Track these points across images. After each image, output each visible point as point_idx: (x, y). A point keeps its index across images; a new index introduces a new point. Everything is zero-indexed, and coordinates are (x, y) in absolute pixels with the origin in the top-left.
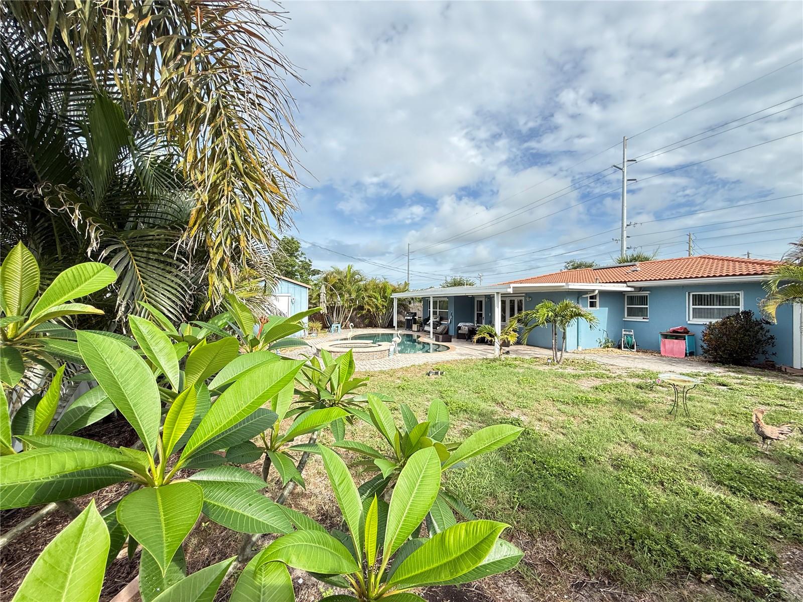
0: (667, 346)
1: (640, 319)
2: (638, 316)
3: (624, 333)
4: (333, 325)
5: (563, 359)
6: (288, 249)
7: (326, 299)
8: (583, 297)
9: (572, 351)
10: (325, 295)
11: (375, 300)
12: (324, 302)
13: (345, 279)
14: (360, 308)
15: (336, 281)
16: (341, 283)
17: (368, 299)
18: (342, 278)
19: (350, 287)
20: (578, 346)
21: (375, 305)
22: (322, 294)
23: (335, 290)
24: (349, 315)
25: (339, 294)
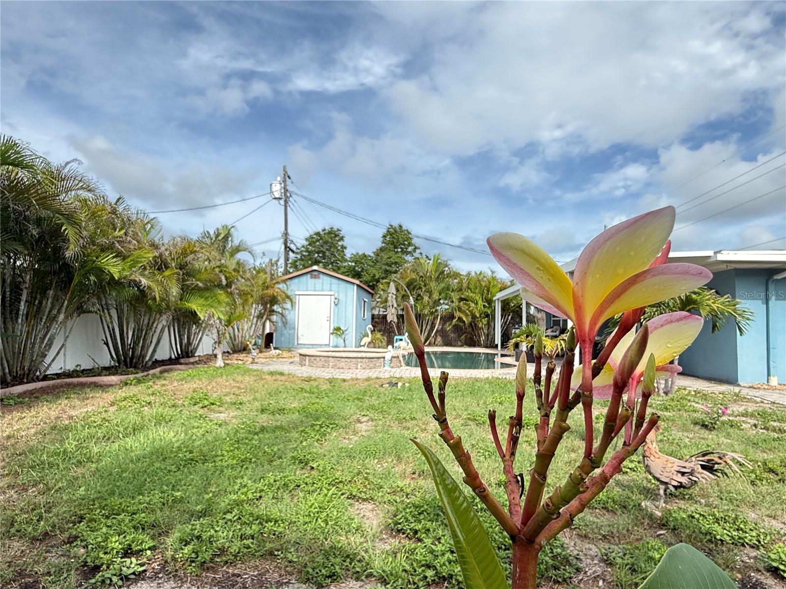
4: (396, 337)
5: (677, 388)
6: (394, 242)
7: (397, 301)
8: (777, 280)
9: (751, 385)
10: (394, 297)
11: (473, 305)
12: (393, 306)
13: (428, 274)
14: (452, 317)
15: (414, 277)
16: (422, 280)
17: (462, 303)
18: (424, 274)
19: (433, 285)
20: (769, 375)
21: (469, 311)
22: (390, 295)
23: (408, 289)
24: (434, 327)
25: (412, 295)
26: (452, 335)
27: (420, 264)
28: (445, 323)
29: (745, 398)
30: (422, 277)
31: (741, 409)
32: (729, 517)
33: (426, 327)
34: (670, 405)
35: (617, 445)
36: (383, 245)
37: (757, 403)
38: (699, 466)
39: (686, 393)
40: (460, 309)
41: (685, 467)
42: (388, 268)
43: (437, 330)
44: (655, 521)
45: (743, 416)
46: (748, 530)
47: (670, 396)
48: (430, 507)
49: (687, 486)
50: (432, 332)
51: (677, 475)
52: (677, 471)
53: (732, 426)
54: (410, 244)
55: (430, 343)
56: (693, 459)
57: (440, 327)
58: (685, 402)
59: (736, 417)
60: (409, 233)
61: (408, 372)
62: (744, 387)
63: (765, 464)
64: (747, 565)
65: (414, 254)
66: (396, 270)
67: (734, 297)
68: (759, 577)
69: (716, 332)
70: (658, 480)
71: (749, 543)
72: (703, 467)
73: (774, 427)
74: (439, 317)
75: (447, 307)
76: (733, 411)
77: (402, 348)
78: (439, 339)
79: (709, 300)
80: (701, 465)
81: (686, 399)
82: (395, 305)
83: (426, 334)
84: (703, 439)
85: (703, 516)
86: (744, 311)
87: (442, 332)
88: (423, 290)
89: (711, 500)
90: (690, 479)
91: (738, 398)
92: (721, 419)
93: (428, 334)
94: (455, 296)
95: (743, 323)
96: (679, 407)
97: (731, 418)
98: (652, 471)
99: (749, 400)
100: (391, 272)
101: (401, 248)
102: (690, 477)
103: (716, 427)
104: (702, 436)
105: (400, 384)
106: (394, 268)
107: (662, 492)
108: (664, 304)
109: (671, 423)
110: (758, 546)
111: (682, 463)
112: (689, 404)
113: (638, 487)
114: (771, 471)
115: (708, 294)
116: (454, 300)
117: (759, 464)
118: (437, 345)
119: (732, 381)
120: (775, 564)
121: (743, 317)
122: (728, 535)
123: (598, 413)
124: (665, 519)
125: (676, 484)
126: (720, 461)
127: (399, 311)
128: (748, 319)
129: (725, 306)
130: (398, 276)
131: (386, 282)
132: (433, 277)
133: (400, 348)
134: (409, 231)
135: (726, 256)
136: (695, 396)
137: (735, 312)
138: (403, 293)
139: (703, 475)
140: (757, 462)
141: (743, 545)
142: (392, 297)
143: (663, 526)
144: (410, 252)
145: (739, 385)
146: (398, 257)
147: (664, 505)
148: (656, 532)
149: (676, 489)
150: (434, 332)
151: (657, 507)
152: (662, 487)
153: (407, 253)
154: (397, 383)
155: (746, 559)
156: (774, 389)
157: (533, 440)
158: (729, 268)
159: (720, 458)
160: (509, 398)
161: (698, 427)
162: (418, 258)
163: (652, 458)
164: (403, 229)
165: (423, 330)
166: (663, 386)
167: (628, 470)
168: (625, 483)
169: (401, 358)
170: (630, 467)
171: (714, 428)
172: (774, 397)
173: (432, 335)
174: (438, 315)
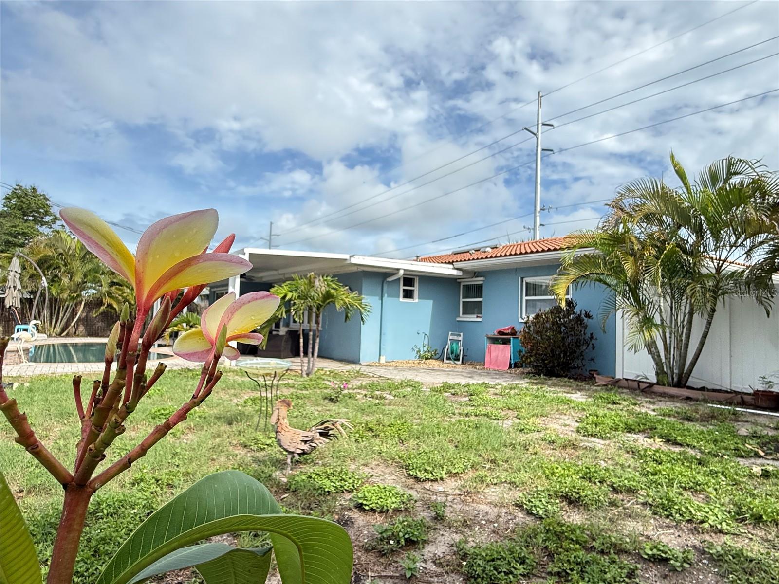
0: (493, 355)
1: (473, 318)
2: (473, 313)
3: (450, 337)
4: (17, 327)
5: (316, 369)
6: (22, 208)
7: (21, 282)
8: (389, 281)
9: (368, 363)
10: (18, 276)
11: (128, 290)
12: (15, 287)
13: (71, 252)
14: (100, 303)
15: (51, 254)
16: (62, 258)
17: (114, 288)
18: (64, 251)
19: (76, 265)
20: (380, 355)
21: (123, 297)
22: (11, 274)
23: (40, 268)
24: (76, 314)
25: (45, 275)
26: (100, 324)
27: (60, 239)
28: (91, 310)
29: (362, 374)
30: (61, 254)
31: (359, 384)
32: (336, 471)
33: (64, 315)
34: (308, 385)
35: (259, 425)
36: (6, 209)
37: (370, 377)
38: (318, 434)
39: (322, 373)
40: (110, 295)
41: (307, 436)
42: (11, 239)
43: (79, 317)
44: (281, 487)
45: (359, 389)
46: (347, 479)
47: (311, 376)
48: (38, 527)
49: (308, 452)
50: (73, 320)
51: (301, 444)
52: (302, 441)
53: (350, 398)
54: (47, 213)
55: (68, 333)
56: (313, 428)
57: (85, 314)
58: (320, 381)
59: (354, 390)
60: (47, 200)
61: (31, 369)
62: (364, 365)
63: (367, 425)
64: (343, 507)
65: (53, 226)
66: (24, 243)
67: (360, 293)
68: (350, 514)
69: (348, 322)
70: (286, 450)
71: (347, 489)
72: (321, 434)
73: (377, 395)
74: (83, 303)
75: (94, 291)
76: (353, 386)
77: (23, 340)
78: (81, 328)
79: (343, 294)
80: (320, 433)
81: (321, 378)
82: (19, 286)
83: (63, 323)
84: (329, 410)
85: (319, 474)
86: (366, 305)
87: (86, 321)
88: (62, 270)
89: (327, 460)
90: (310, 445)
91: (359, 375)
92: (343, 392)
93: (66, 323)
94: (105, 280)
95: (365, 314)
96: (315, 385)
97: (351, 391)
98: (282, 444)
99: (365, 376)
100: (16, 245)
101: (33, 216)
102: (311, 444)
103: (339, 399)
104: (328, 408)
105: (16, 385)
106: (20, 240)
107: (289, 461)
108: (310, 297)
109: (306, 400)
110: (353, 490)
111: (306, 433)
112: (322, 383)
113: (271, 460)
114: (371, 430)
115: (343, 290)
116: (103, 284)
117: (363, 425)
118: (78, 336)
119: (356, 361)
120: (360, 501)
121: (365, 310)
122: (334, 486)
123: (247, 398)
124: (289, 484)
125: (299, 451)
126: (333, 427)
127: (25, 293)
128: (368, 312)
129: (354, 301)
130: (26, 250)
131: (6, 257)
132: (77, 255)
133: (21, 339)
134: (47, 197)
135: (356, 260)
136: (329, 375)
137: (361, 306)
138: (32, 271)
139: (320, 441)
140: (362, 424)
141: (343, 492)
142: (15, 276)
143: (286, 490)
144: (48, 222)
145: (360, 364)
146: (28, 227)
147: (290, 472)
148: (280, 497)
149: (300, 457)
150: (75, 320)
151: (284, 475)
152: (290, 456)
153: (43, 224)
154: (12, 384)
155: (343, 502)
156: (382, 366)
157: (179, 431)
158: (359, 270)
159: (333, 425)
160: (159, 390)
161: (326, 401)
162: (58, 232)
163: (283, 432)
164: (38, 193)
165: (60, 318)
166: (306, 368)
167: (266, 446)
168: (261, 459)
169: (22, 353)
170: (268, 443)
171: (337, 400)
172: (381, 372)
173: (72, 324)
174: (82, 300)
